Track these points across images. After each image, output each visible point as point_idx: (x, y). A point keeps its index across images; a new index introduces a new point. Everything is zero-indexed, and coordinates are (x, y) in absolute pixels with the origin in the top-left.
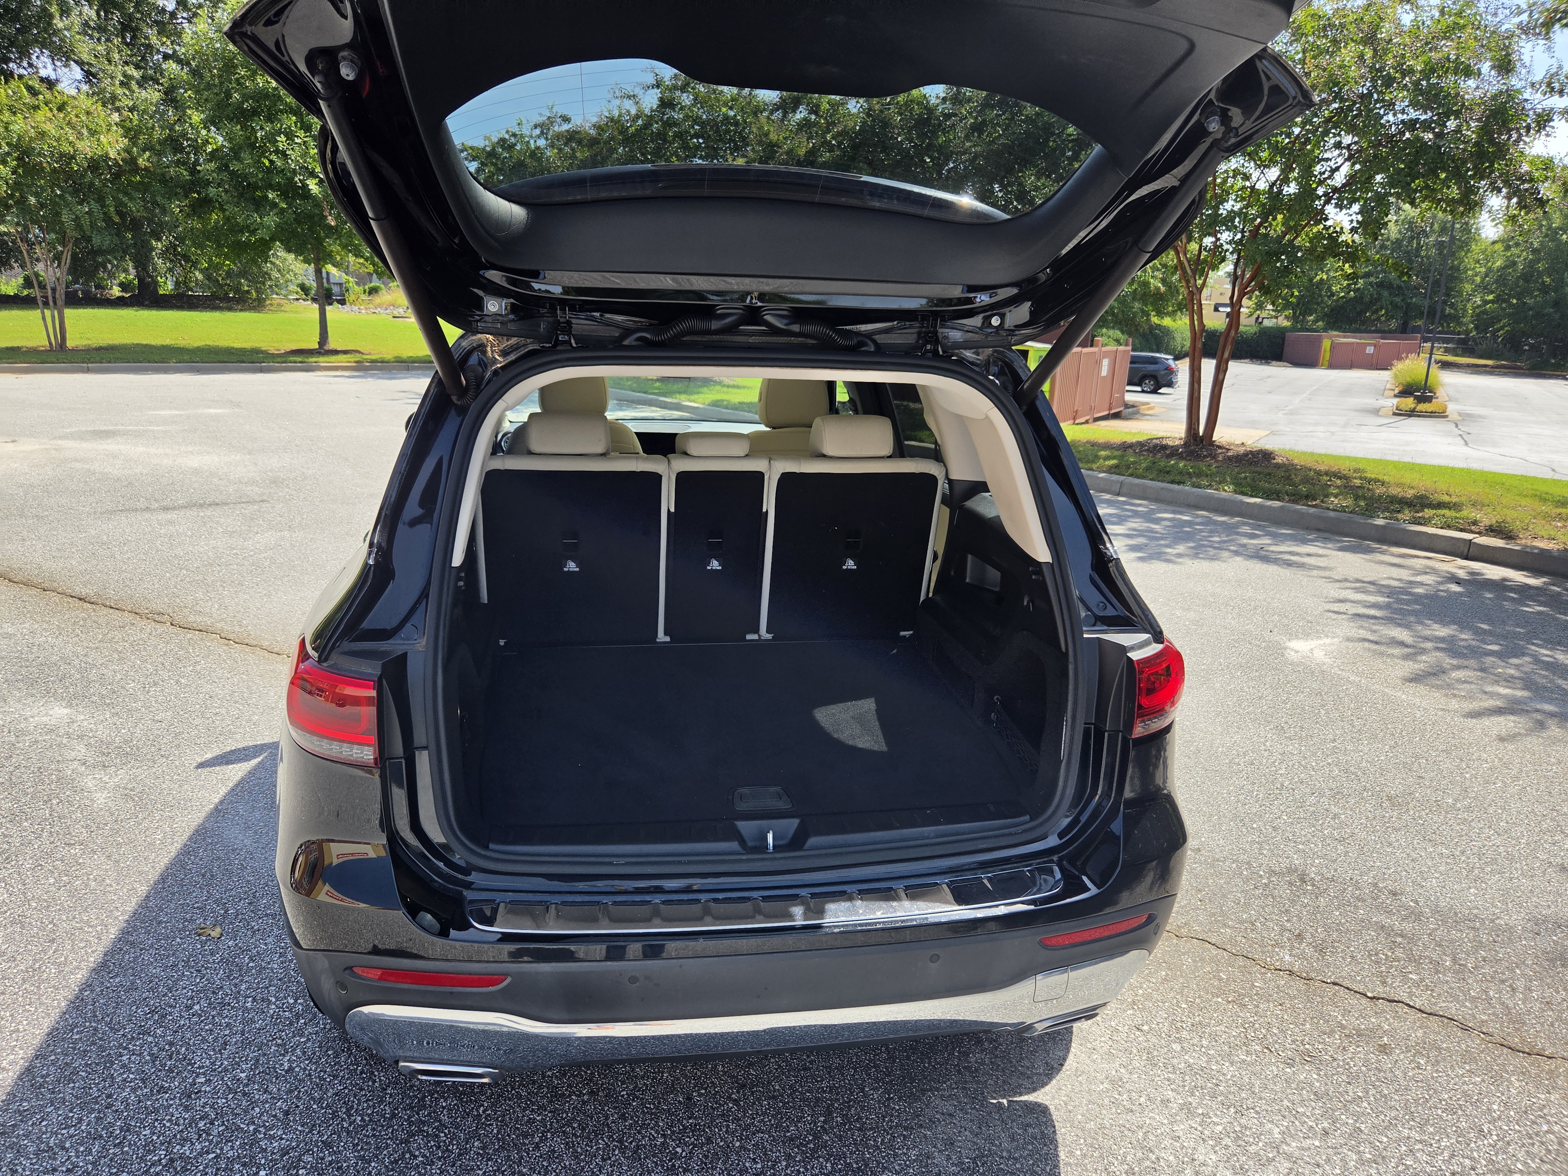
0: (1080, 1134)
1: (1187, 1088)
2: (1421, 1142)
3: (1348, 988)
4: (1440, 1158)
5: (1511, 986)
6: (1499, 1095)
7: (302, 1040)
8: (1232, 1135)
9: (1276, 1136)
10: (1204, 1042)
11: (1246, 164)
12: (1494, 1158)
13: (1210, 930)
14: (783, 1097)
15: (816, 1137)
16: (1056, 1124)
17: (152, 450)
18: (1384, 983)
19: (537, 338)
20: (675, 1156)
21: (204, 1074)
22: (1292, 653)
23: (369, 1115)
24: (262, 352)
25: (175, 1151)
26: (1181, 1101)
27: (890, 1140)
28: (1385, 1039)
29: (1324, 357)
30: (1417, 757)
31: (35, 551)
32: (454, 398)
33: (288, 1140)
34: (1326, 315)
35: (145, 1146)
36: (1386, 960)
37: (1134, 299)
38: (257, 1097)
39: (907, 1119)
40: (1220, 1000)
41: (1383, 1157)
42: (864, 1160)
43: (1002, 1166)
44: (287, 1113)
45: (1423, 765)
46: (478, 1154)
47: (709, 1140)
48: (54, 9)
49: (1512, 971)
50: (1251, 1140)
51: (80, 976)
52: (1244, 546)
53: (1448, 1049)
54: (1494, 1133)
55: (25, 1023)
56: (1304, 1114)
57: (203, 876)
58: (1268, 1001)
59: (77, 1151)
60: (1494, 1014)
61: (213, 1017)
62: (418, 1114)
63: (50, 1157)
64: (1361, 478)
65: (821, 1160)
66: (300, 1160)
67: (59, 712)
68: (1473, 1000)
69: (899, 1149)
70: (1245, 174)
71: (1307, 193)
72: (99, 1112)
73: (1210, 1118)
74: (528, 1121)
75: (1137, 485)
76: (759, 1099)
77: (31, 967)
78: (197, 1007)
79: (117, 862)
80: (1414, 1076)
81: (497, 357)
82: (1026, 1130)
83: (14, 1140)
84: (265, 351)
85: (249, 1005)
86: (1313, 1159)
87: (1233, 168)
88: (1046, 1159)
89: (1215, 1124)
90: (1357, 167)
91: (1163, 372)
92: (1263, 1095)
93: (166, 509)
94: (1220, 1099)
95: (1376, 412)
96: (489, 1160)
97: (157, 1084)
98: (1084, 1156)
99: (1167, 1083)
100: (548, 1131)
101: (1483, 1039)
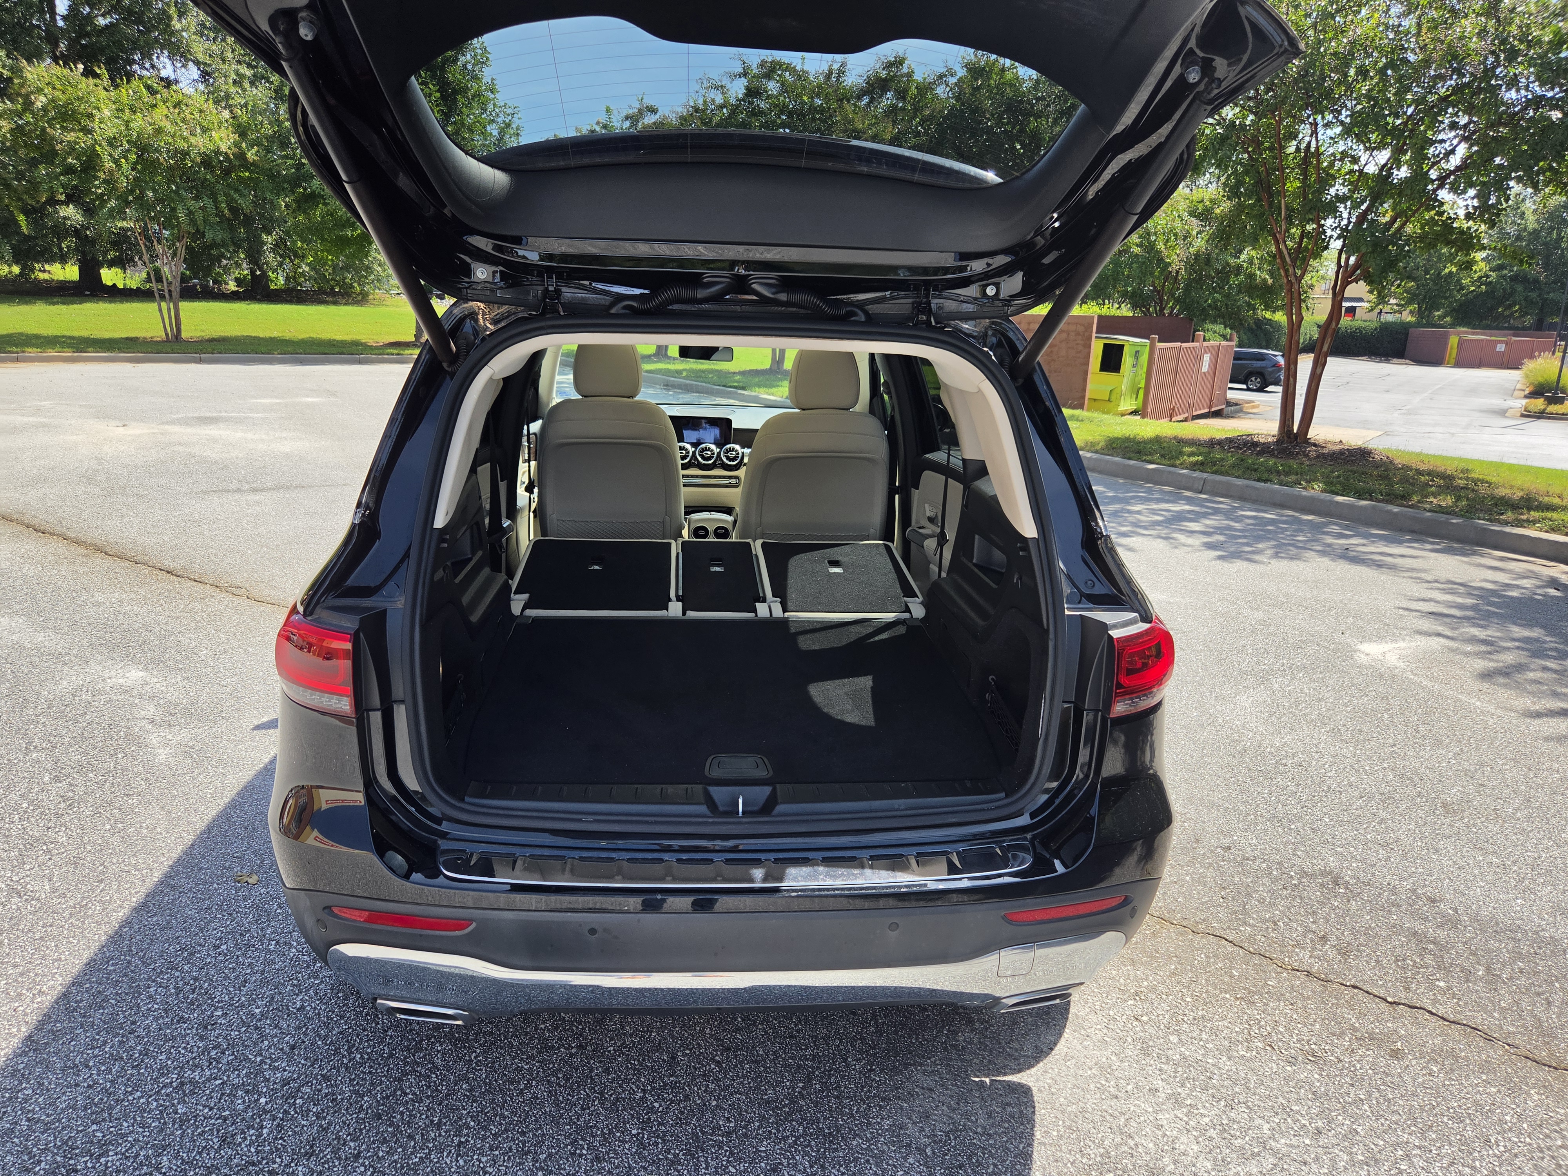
0: (1060, 1116)
1: (1178, 1080)
2: (1419, 1148)
3: (1367, 992)
4: (1437, 1164)
5: (1547, 999)
6: (1514, 1106)
7: (316, 982)
8: (1218, 1127)
9: (1265, 1131)
10: (1204, 1036)
11: (1354, 147)
12: (1497, 1169)
13: (1229, 927)
14: (765, 1061)
15: (792, 1102)
16: (1037, 1105)
17: (250, 436)
18: (1407, 989)
19: (528, 306)
20: (652, 1109)
21: (222, 1008)
22: (1362, 656)
23: (368, 1054)
24: (362, 344)
25: (186, 1075)
26: (1169, 1091)
27: (866, 1109)
28: (1399, 1044)
29: (1450, 355)
30: (1482, 765)
31: (131, 527)
32: (445, 365)
33: (290, 1072)
34: (1454, 310)
35: (159, 1070)
36: (1413, 966)
37: (1239, 292)
38: (268, 1031)
39: (885, 1091)
40: (1228, 996)
41: (1376, 1160)
42: (836, 1127)
43: (975, 1141)
44: (293, 1048)
45: (1486, 774)
46: (466, 1095)
47: (687, 1097)
48: (172, 11)
49: (1551, 983)
50: (1238, 1134)
51: (122, 914)
52: (1329, 545)
53: (1466, 1058)
54: (1502, 1144)
55: (67, 953)
56: (1298, 1112)
57: (246, 828)
58: (1279, 1000)
59: (99, 1070)
60: (1523, 1026)
61: (238, 957)
62: (414, 1056)
63: (74, 1073)
64: (1467, 479)
65: (794, 1123)
66: (298, 1091)
67: (135, 675)
68: (1502, 1010)
69: (873, 1118)
70: (1353, 157)
71: (1419, 177)
72: (123, 1037)
73: (1198, 1109)
74: (516, 1069)
75: (1220, 482)
76: (741, 1063)
77: (79, 904)
78: (224, 947)
79: (170, 812)
80: (1424, 1082)
81: (488, 325)
82: (1004, 1109)
83: (45, 1056)
84: (365, 343)
85: (272, 947)
86: (1301, 1156)
87: (1340, 150)
88: (1021, 1138)
89: (1202, 1115)
90: (1475, 148)
91: (1270, 370)
92: (1258, 1091)
93: (255, 490)
94: (1211, 1091)
95: (1503, 413)
96: (474, 1101)
97: (178, 1015)
98: (1061, 1137)
99: (1158, 1073)
100: (534, 1079)
101: (1507, 1050)
